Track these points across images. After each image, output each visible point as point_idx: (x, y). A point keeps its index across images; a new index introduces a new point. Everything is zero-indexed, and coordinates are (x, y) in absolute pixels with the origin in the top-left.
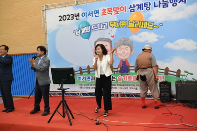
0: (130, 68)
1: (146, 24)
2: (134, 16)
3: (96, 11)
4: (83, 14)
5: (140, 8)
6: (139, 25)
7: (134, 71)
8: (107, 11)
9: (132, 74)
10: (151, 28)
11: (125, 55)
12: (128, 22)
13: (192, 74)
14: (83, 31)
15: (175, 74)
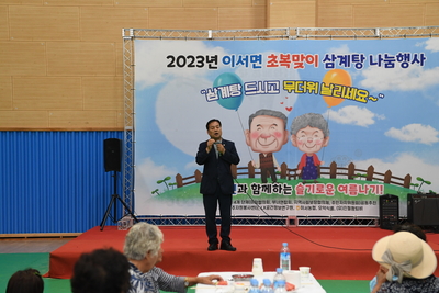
0: (322, 171)
1: (354, 92)
2: (332, 76)
3: (256, 57)
4: (227, 60)
5: (345, 63)
6: (342, 93)
7: (328, 177)
8: (278, 59)
9: (325, 181)
10: (363, 100)
11: (312, 145)
12: (320, 85)
13: (429, 183)
14: (225, 92)
15: (402, 182)
